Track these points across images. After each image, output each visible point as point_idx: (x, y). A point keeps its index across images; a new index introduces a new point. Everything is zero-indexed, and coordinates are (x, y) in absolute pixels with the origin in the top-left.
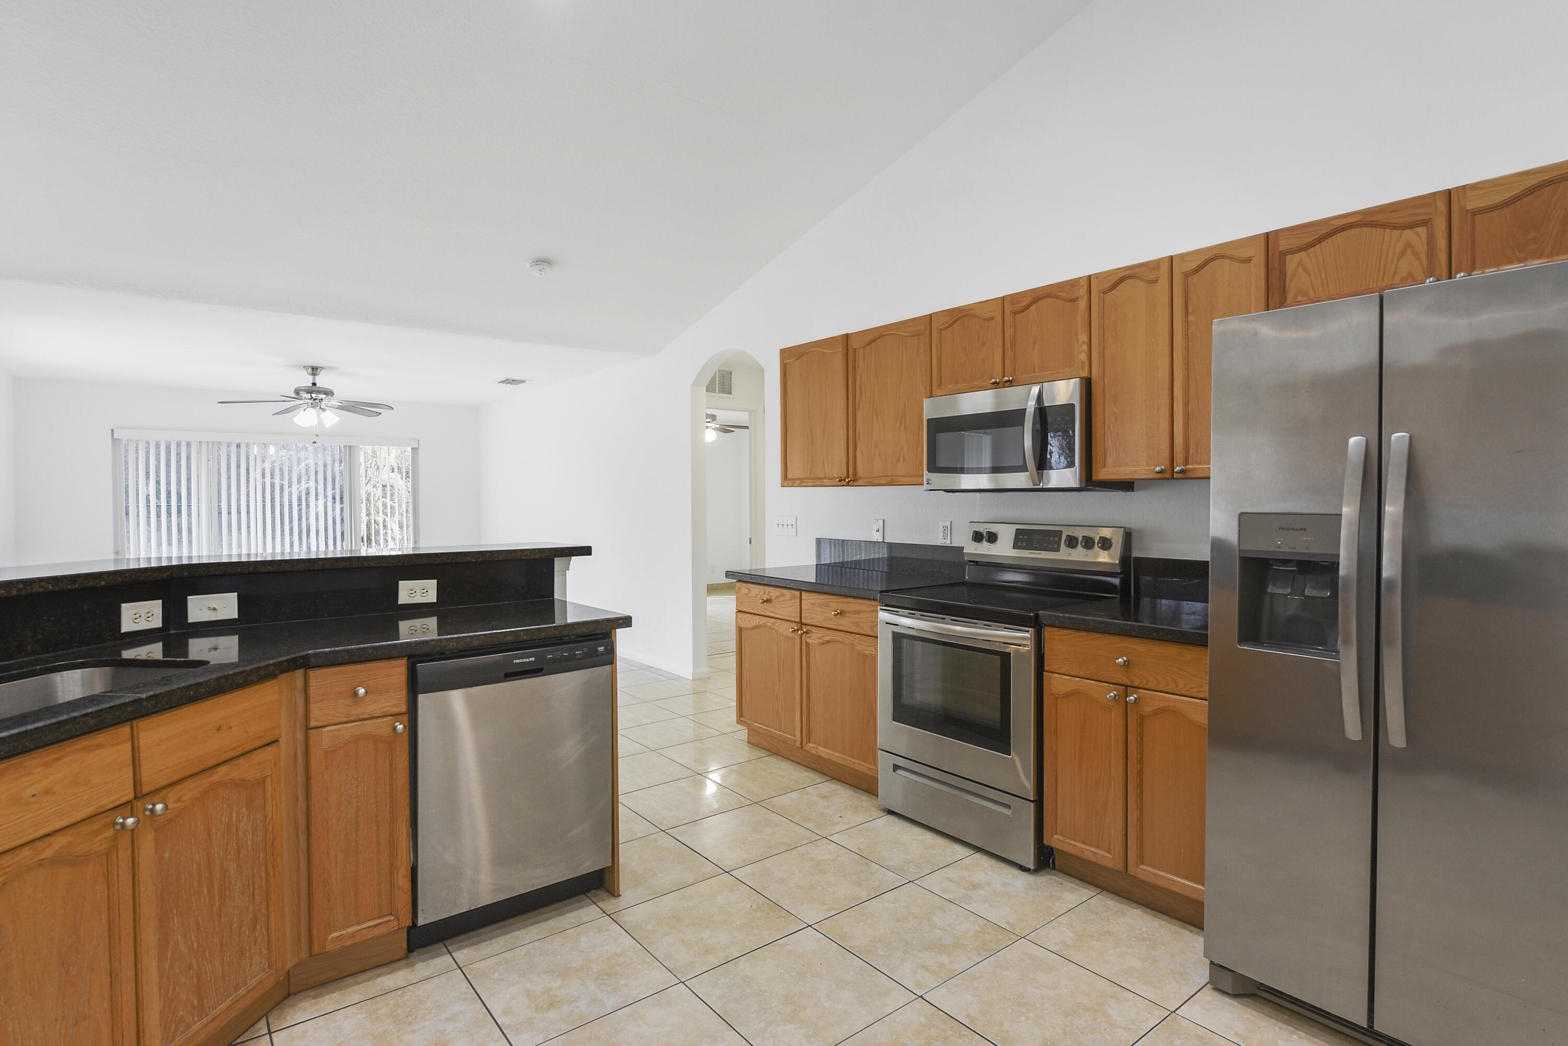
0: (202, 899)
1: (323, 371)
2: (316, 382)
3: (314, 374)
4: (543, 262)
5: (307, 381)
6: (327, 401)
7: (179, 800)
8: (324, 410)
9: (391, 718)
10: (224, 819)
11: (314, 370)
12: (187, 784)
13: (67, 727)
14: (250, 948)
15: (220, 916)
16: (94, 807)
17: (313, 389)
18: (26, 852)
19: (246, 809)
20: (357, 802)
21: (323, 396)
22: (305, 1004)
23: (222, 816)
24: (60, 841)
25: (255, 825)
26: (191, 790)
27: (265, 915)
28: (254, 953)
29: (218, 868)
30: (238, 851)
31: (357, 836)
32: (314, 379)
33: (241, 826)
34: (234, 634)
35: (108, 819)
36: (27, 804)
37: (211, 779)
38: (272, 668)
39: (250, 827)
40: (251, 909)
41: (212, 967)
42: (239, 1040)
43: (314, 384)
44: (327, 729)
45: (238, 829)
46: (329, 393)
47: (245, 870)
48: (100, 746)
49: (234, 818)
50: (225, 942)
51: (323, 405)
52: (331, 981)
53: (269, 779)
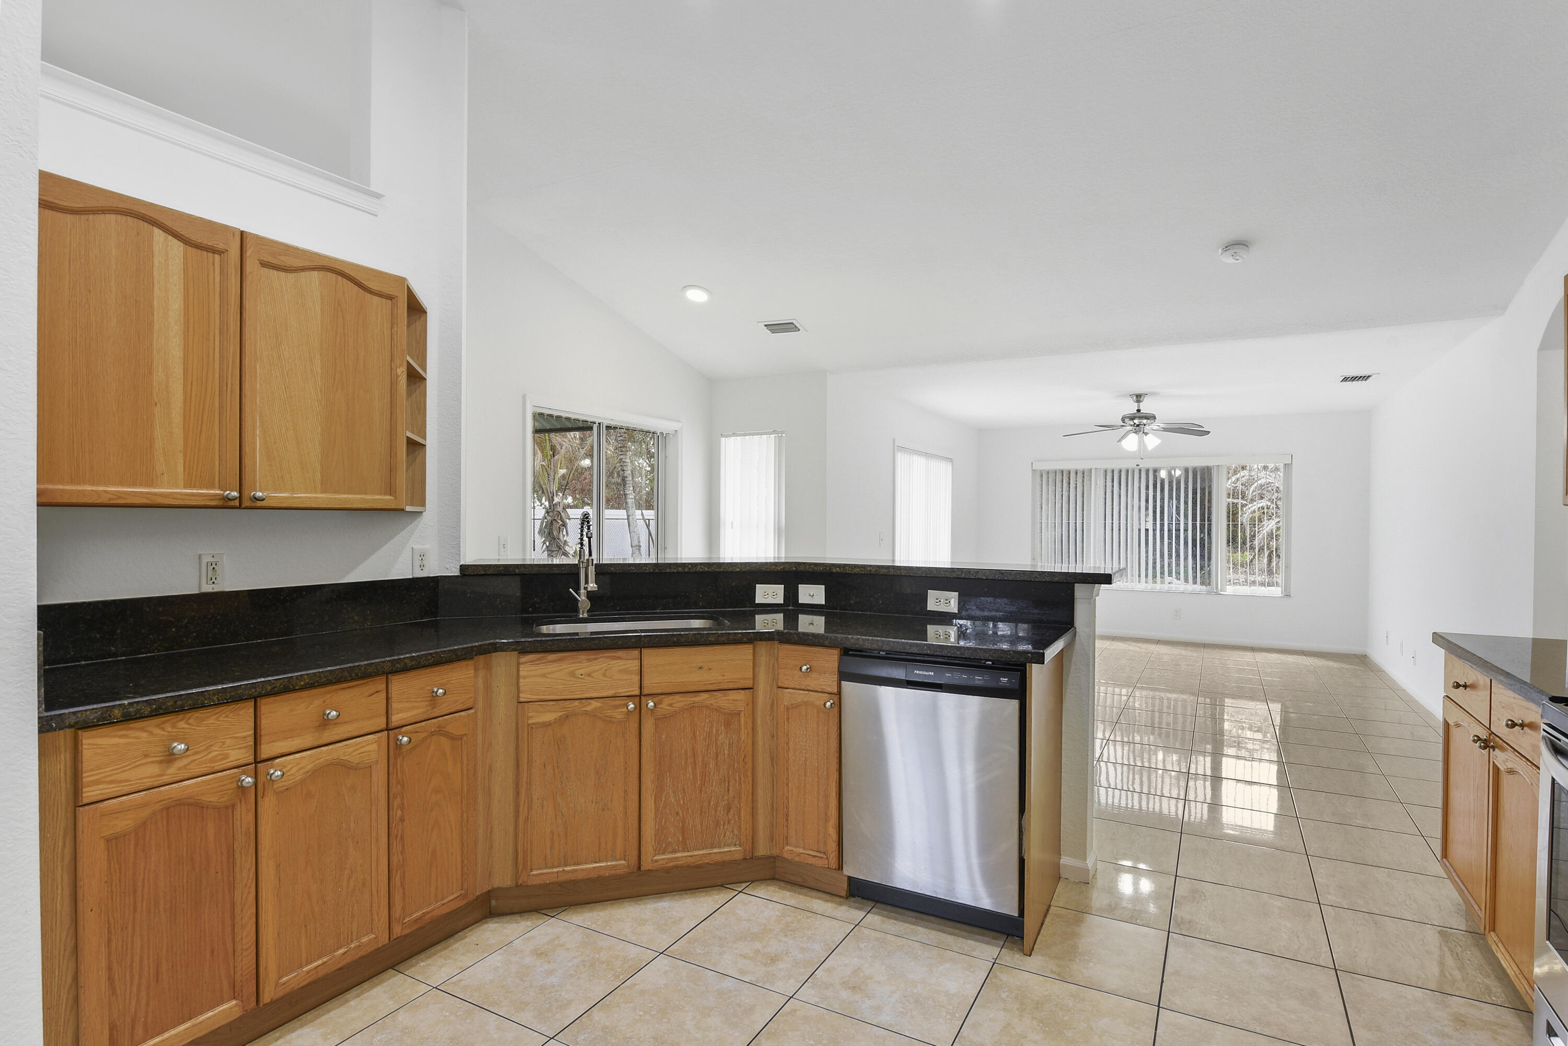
0: (688, 775)
1: (1146, 396)
2: (1141, 408)
3: (1138, 401)
4: (1237, 245)
5: (1131, 408)
6: (1151, 426)
7: (670, 705)
8: (1146, 434)
9: (827, 695)
10: (706, 729)
11: (1139, 398)
12: (677, 697)
13: (596, 642)
14: (724, 823)
15: (701, 791)
16: (614, 692)
17: (1139, 415)
18: (577, 703)
19: (724, 728)
20: (806, 753)
21: (1145, 421)
22: (771, 888)
23: (704, 726)
24: (595, 704)
25: (731, 742)
26: (680, 702)
27: (737, 807)
28: (727, 829)
29: (700, 759)
30: (717, 755)
31: (805, 780)
32: (1139, 406)
33: (720, 739)
34: (822, 615)
35: (625, 702)
36: (578, 678)
37: (695, 699)
38: (740, 635)
39: (727, 742)
40: (726, 798)
41: (693, 821)
42: (727, 886)
43: (1139, 411)
44: (788, 690)
45: (717, 740)
46: (1153, 417)
47: (722, 769)
48: (620, 658)
49: (714, 732)
50: (704, 811)
51: (1147, 429)
52: (799, 885)
53: (743, 712)
